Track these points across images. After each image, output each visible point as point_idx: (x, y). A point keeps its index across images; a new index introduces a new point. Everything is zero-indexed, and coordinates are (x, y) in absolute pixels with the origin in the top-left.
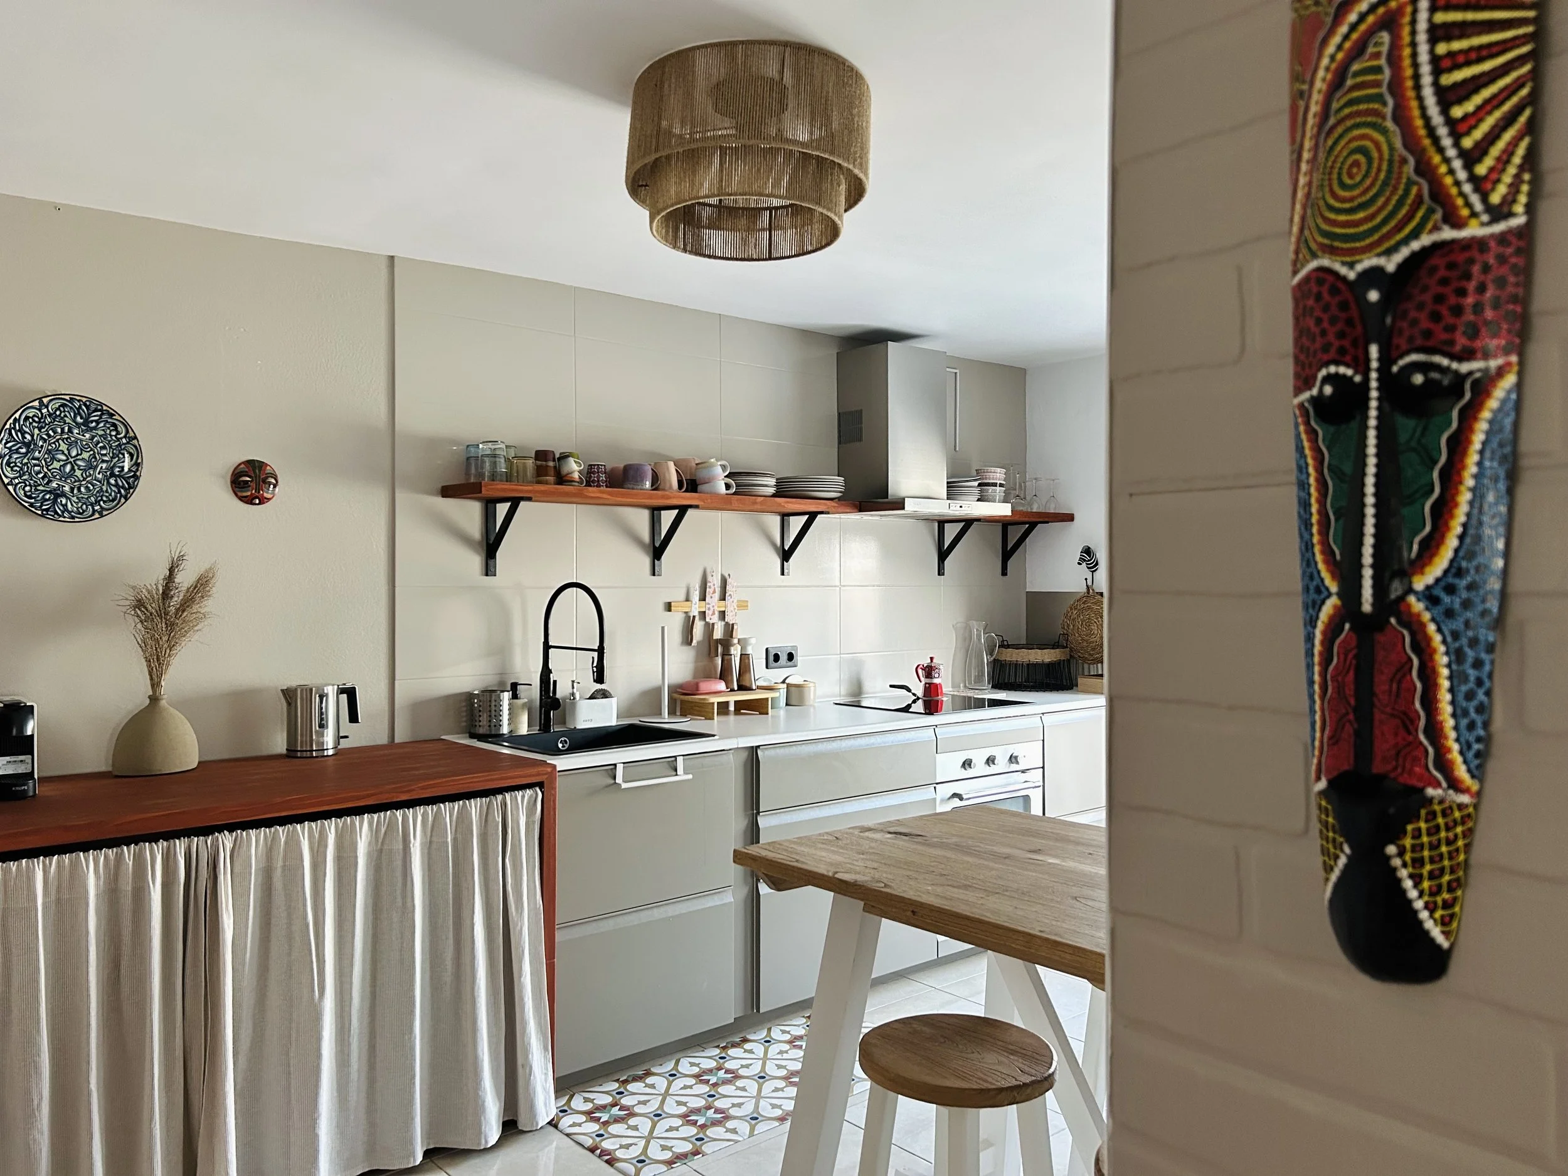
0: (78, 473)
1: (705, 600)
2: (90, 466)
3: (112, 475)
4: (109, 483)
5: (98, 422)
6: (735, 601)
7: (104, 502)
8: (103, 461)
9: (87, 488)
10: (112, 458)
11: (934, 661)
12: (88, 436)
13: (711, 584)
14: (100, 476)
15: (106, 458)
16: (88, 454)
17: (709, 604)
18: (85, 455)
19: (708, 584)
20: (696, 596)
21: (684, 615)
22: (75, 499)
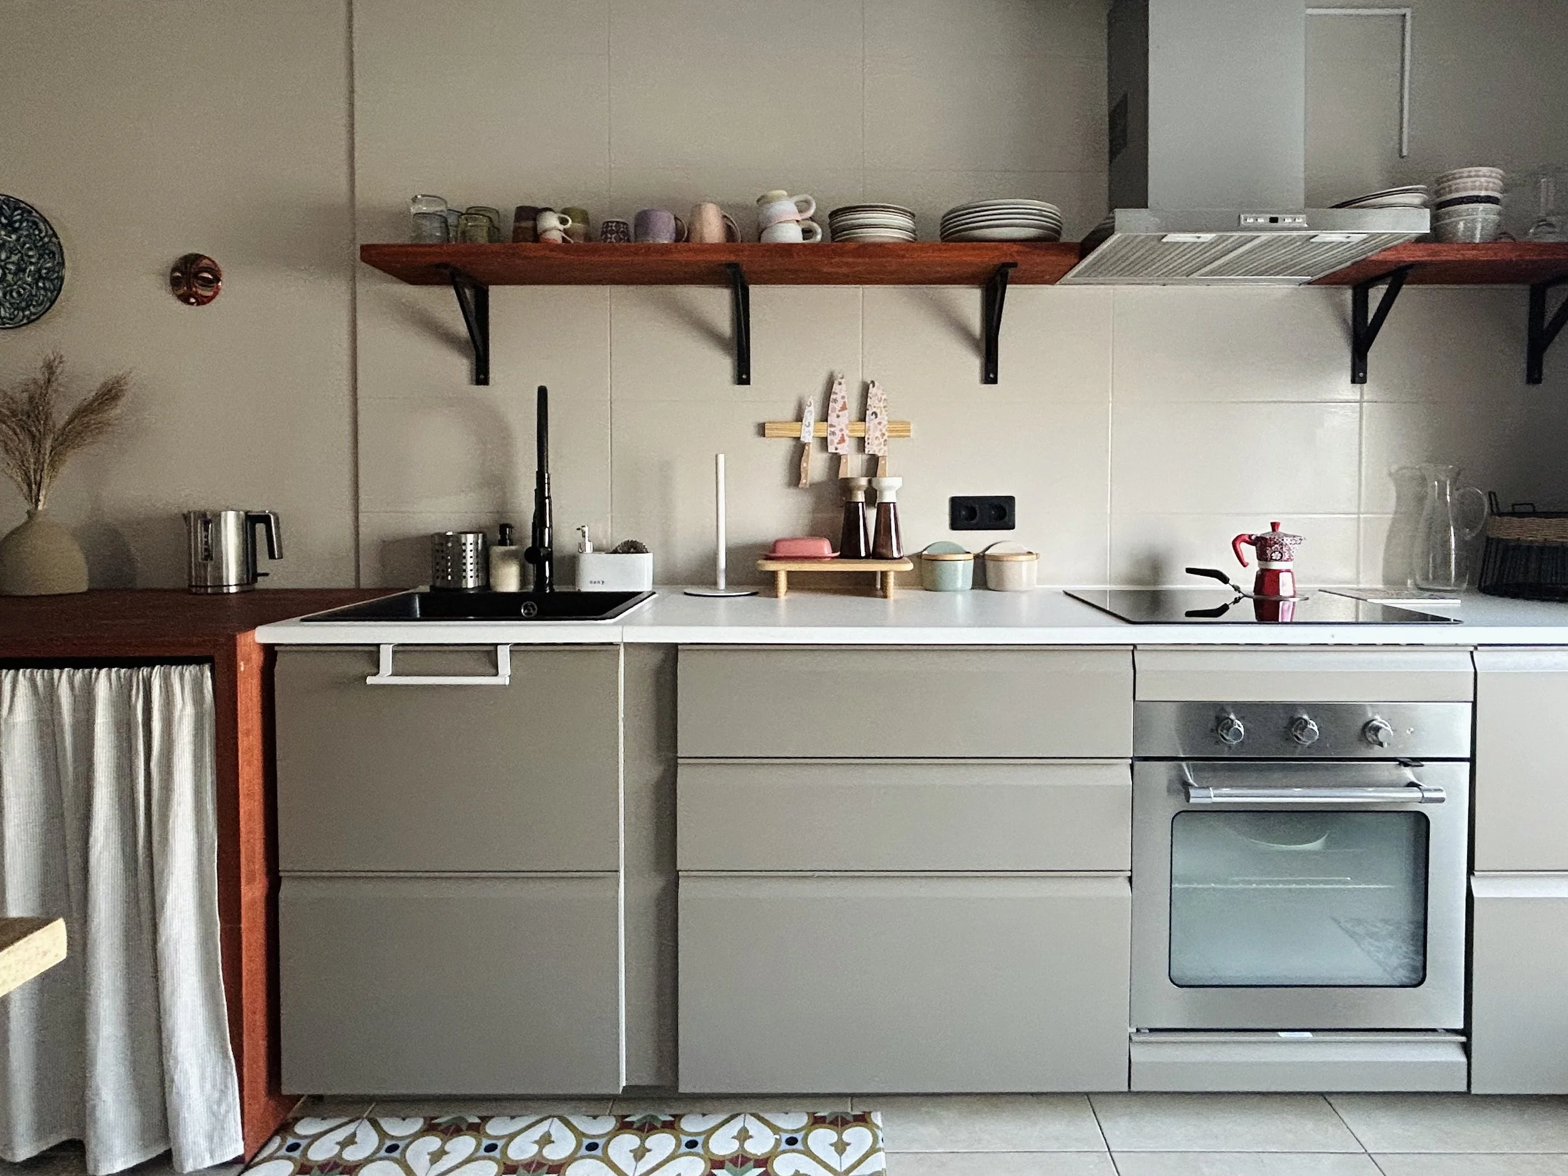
0: (9, 277)
1: (826, 420)
2: (20, 270)
3: (41, 277)
4: (38, 288)
5: (21, 222)
6: (885, 422)
7: (34, 306)
8: (31, 263)
9: (18, 293)
10: (39, 259)
11: (1281, 529)
12: (14, 237)
13: (838, 397)
14: (29, 279)
15: (33, 260)
16: (17, 257)
17: (831, 426)
18: (14, 258)
19: (833, 396)
20: (811, 414)
21: (792, 443)
22: (7, 305)
